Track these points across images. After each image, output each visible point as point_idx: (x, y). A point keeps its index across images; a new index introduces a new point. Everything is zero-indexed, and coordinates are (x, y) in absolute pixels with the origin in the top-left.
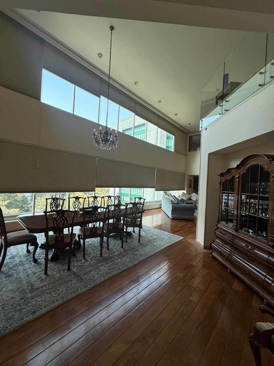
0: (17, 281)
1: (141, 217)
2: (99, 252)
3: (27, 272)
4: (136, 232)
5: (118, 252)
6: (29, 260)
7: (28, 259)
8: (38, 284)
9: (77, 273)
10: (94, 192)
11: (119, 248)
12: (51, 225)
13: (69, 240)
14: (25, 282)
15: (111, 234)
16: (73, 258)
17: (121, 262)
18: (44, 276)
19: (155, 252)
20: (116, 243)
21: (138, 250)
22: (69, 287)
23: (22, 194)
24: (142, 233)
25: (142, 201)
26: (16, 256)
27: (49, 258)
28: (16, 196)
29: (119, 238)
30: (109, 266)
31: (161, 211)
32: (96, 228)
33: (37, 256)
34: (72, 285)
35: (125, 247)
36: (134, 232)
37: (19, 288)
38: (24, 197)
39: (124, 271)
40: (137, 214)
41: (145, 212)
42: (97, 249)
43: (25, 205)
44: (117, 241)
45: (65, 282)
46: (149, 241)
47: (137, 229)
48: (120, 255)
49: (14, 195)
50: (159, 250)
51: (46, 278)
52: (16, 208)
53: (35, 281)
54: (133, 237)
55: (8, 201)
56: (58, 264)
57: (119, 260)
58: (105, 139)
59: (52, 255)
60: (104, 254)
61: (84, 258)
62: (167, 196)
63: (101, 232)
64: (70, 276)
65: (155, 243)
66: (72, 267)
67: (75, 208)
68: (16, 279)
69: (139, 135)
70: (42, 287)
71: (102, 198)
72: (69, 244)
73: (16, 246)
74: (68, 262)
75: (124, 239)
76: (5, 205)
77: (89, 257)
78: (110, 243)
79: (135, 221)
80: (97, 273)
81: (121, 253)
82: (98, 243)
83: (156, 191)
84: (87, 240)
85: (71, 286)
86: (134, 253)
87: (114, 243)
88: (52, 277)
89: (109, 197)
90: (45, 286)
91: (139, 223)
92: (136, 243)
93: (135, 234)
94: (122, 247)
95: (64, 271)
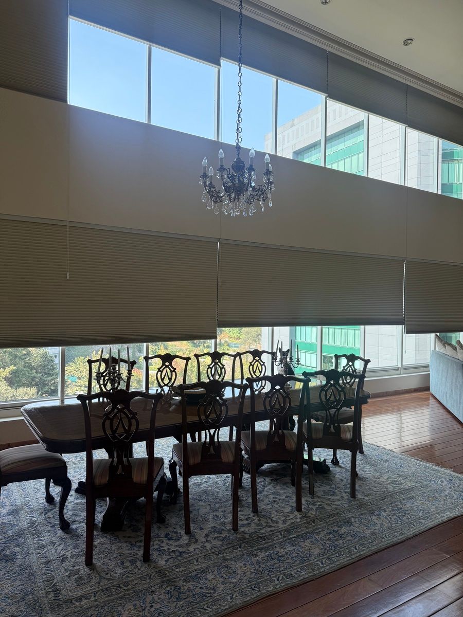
0: (23, 574)
1: (357, 419)
2: (230, 518)
3: (45, 553)
4: (343, 465)
5: (284, 522)
6: (50, 523)
7: (47, 520)
8: (69, 590)
9: (169, 572)
10: (213, 341)
11: (288, 509)
12: (97, 433)
13: (145, 478)
14: (39, 580)
15: (266, 466)
16: (159, 528)
17: (295, 555)
18: (85, 570)
19: (410, 533)
20: (279, 495)
21: (348, 522)
22: (147, 609)
23: (43, 350)
24: (363, 469)
25: (359, 365)
26: (22, 509)
27: (96, 522)
28: (28, 354)
29: (288, 479)
30: (258, 562)
31: (428, 399)
32: (217, 445)
33: (70, 513)
34: (155, 606)
35: (309, 510)
36: (335, 462)
37: (27, 594)
38: (45, 356)
39: (304, 583)
40: (344, 409)
41: (369, 400)
42: (223, 509)
43: (50, 378)
44: (284, 489)
45: (137, 593)
46: (386, 496)
47: (344, 456)
48: (292, 534)
49: (24, 351)
50: (422, 528)
51: (89, 576)
52: (29, 385)
53: (63, 580)
54: (331, 480)
55: (12, 368)
56: (119, 542)
57: (289, 548)
58: (234, 185)
59: (104, 513)
60: (243, 526)
61: (188, 531)
62: (449, 351)
63: (231, 459)
64: (150, 578)
65: (408, 505)
66: (154, 554)
67: (161, 387)
68: (22, 568)
69: (348, 160)
70: (79, 599)
71: (235, 356)
72: (146, 489)
73: (24, 483)
74: (143, 538)
75: (305, 483)
76: (6, 379)
77: (202, 529)
78: (260, 492)
79: (338, 429)
80: (222, 580)
81: (294, 527)
82: (227, 490)
83: (408, 332)
84: (194, 480)
85: (152, 606)
86: (336, 528)
87: (274, 493)
88: (103, 575)
89: (257, 354)
90: (86, 597)
91: (349, 436)
92: (341, 499)
93: (338, 469)
94: (299, 508)
95: (133, 562)
